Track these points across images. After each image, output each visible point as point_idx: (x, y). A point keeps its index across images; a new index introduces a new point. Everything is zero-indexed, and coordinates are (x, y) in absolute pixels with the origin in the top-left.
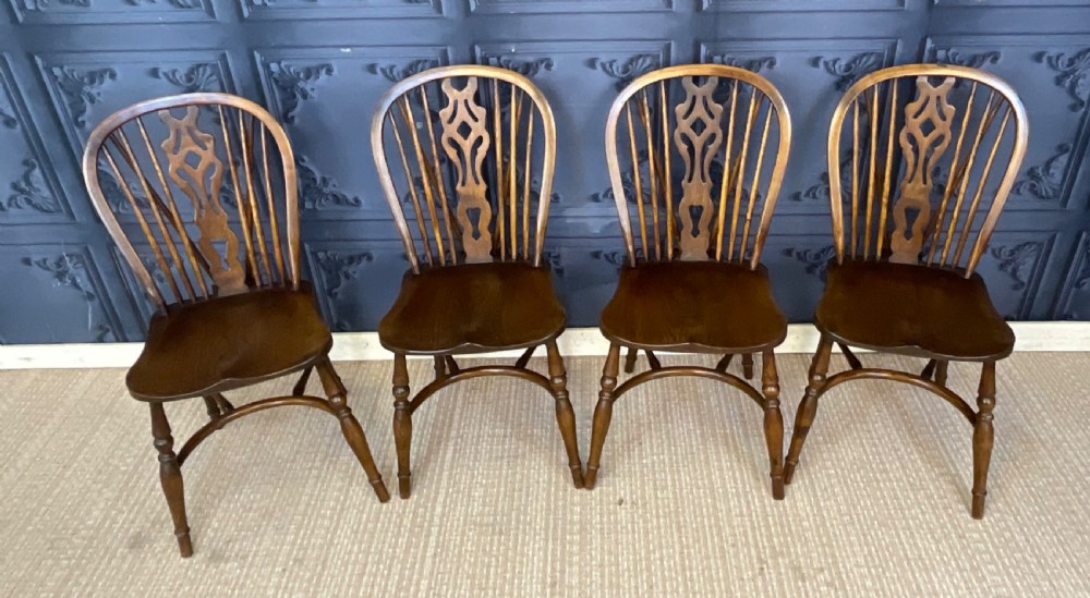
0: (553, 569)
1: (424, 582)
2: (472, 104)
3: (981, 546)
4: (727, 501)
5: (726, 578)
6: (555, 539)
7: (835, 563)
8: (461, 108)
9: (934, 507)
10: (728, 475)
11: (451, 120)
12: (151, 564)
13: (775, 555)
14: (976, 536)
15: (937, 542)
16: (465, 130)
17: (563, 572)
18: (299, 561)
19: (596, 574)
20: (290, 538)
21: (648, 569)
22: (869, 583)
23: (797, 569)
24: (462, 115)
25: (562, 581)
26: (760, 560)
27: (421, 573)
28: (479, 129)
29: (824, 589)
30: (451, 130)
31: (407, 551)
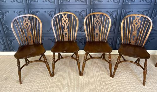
0: (69, 83)
1: (49, 85)
2: (66, 18)
3: (133, 81)
4: (95, 74)
5: (95, 85)
6: (69, 79)
7: (111, 83)
8: (65, 18)
9: (126, 75)
10: (95, 70)
11: (63, 20)
12: (8, 82)
13: (102, 82)
14: (132, 79)
15: (127, 80)
16: (65, 21)
17: (70, 84)
18: (31, 82)
19: (75, 84)
20: (29, 79)
21: (83, 83)
22: (116, 86)
23: (106, 83)
24: (65, 19)
25: (70, 85)
26: (100, 82)
27: (49, 84)
28: (67, 21)
29: (110, 86)
30: (63, 21)
31: (47, 81)
